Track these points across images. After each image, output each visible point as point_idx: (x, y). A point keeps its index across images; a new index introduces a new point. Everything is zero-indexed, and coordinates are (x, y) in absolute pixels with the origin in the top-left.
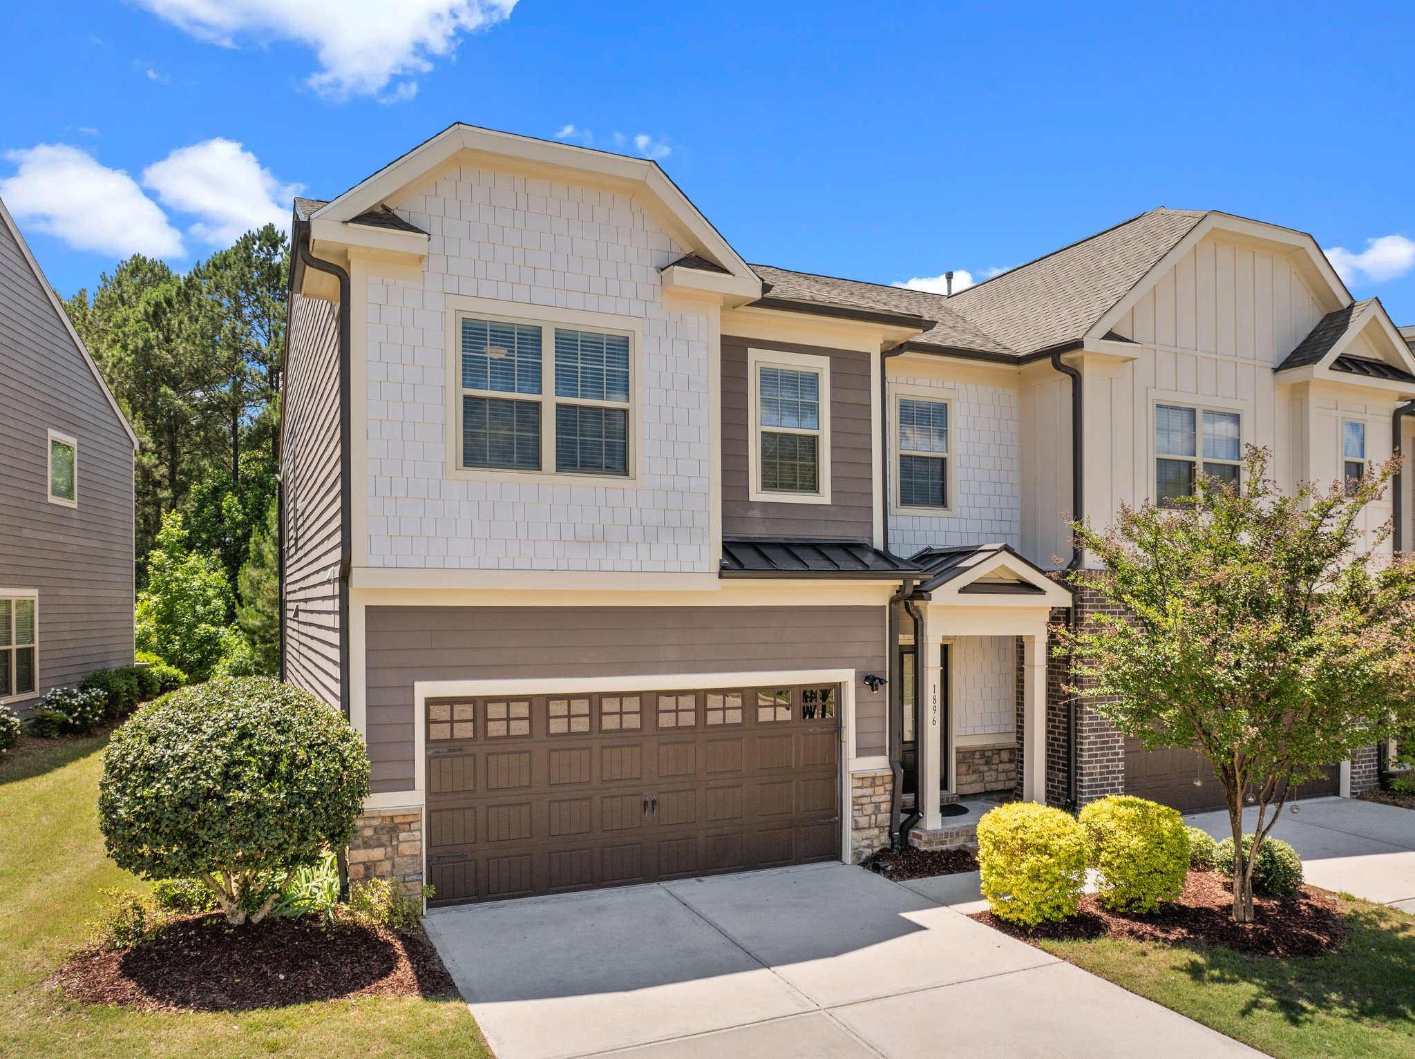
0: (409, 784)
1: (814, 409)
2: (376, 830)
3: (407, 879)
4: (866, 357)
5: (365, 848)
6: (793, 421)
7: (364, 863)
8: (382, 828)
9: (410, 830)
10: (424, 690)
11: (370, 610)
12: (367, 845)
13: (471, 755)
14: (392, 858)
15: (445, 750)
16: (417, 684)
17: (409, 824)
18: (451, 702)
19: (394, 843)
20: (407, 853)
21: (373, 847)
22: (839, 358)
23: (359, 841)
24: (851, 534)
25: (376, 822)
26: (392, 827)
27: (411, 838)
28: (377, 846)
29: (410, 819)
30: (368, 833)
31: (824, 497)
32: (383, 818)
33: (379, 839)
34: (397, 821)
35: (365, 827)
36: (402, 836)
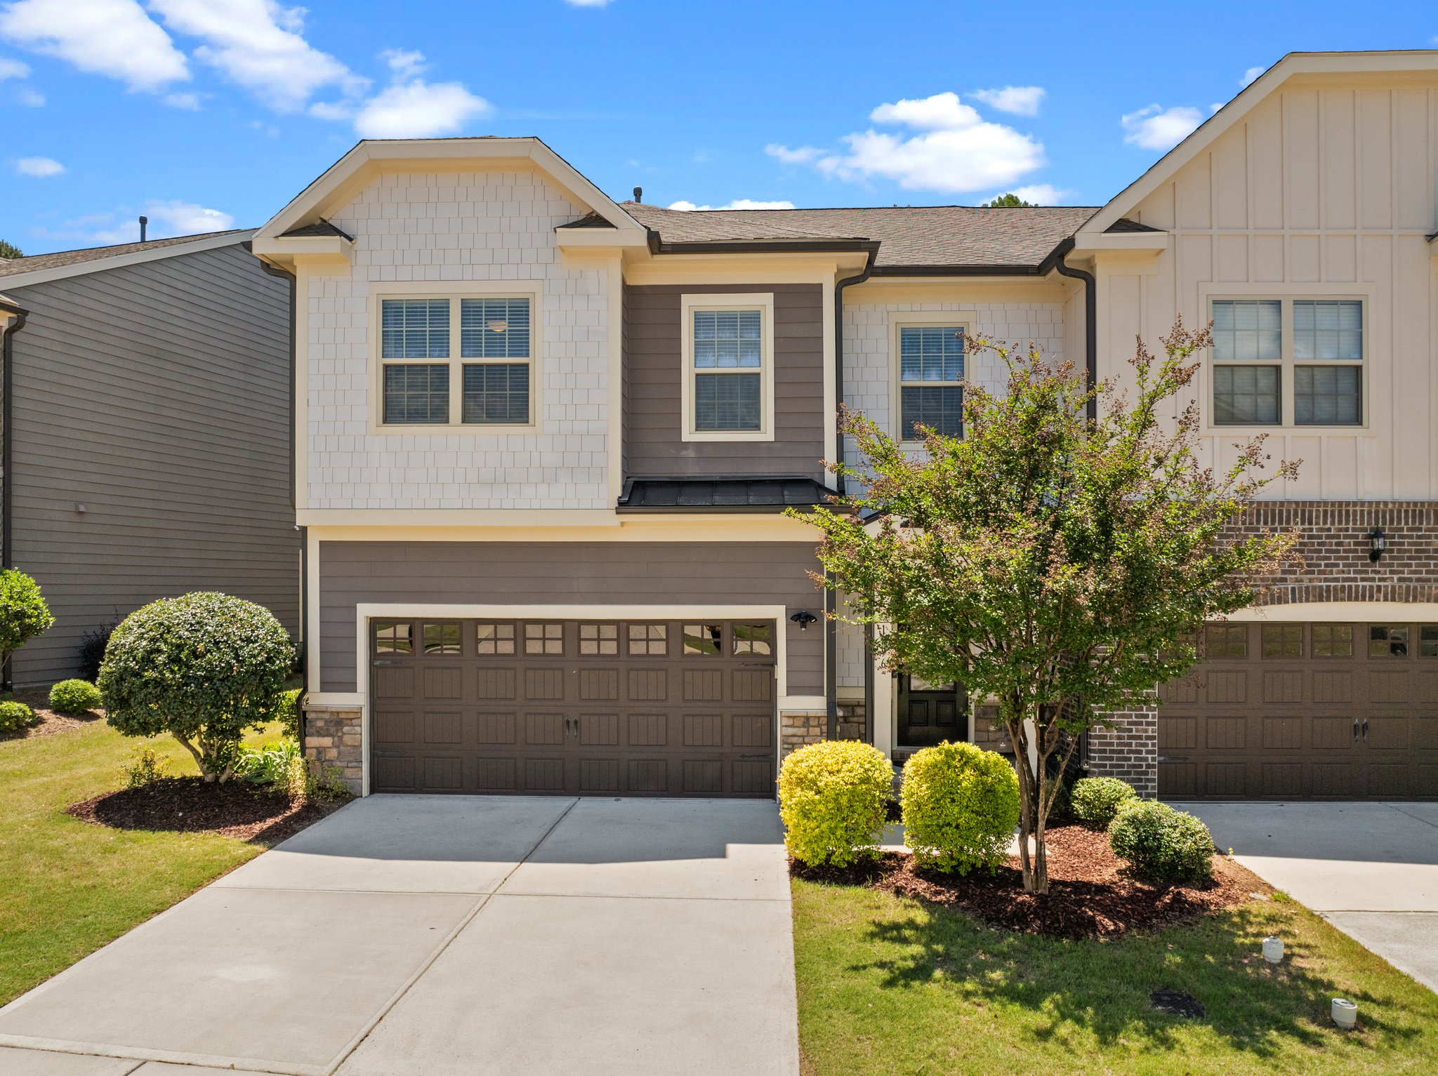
0: (351, 687)
1: (755, 347)
2: (326, 721)
3: (349, 765)
4: (817, 289)
5: (318, 736)
6: (732, 361)
7: (316, 748)
8: (331, 721)
9: (352, 725)
10: (366, 611)
11: (323, 545)
12: (319, 734)
13: (410, 668)
14: (337, 747)
15: (389, 662)
16: (359, 606)
17: (351, 719)
18: (392, 622)
19: (340, 734)
20: (349, 743)
21: (324, 736)
22: (782, 293)
23: (314, 730)
24: (798, 469)
25: (327, 716)
26: (338, 722)
27: (353, 732)
28: (327, 736)
29: (352, 716)
30: (320, 724)
31: (767, 433)
32: (332, 713)
33: (328, 730)
34: (342, 716)
35: (316, 719)
36: (346, 729)
